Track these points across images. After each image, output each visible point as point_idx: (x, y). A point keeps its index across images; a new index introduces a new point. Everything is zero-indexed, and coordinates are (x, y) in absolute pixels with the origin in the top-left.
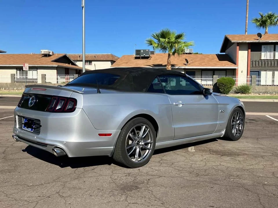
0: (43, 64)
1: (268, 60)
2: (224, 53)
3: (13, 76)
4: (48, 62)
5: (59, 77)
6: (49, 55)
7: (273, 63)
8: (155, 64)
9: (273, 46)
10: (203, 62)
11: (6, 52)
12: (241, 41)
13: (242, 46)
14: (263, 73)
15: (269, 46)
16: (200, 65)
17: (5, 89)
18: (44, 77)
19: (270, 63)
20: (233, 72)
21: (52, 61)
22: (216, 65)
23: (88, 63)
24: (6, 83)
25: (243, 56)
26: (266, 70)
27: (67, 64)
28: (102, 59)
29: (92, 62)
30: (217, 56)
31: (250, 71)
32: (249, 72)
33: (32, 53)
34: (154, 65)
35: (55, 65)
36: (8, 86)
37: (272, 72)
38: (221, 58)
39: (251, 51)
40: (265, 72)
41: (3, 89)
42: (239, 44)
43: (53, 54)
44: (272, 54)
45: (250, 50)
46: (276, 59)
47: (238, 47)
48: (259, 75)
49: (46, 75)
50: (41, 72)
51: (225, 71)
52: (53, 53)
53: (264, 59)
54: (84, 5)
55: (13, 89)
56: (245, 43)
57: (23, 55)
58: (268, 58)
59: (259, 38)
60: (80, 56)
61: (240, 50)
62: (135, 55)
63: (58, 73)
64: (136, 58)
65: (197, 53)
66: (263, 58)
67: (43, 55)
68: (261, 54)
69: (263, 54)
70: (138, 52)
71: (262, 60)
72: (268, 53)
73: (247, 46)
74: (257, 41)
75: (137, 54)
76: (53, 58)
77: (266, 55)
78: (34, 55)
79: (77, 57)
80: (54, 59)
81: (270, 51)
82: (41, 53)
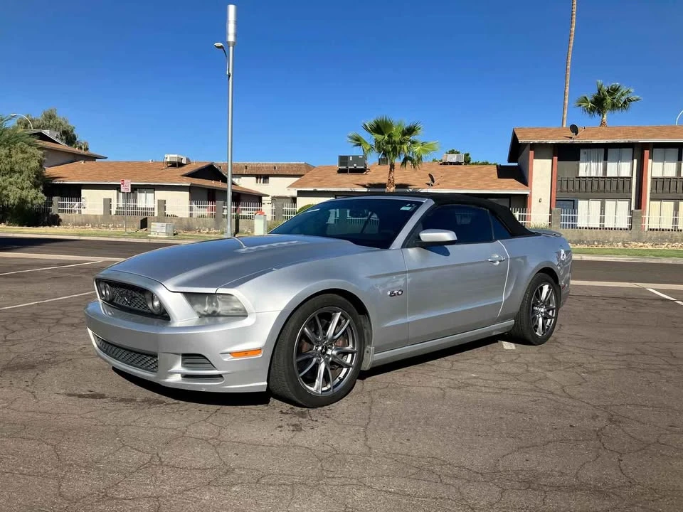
0: (165, 181)
1: (592, 177)
2: (516, 164)
3: (108, 203)
4: (176, 177)
5: (194, 205)
6: (180, 165)
7: (602, 184)
8: (372, 183)
9: (603, 150)
10: (465, 181)
11: (106, 158)
12: (536, 142)
13: (541, 150)
14: (582, 204)
15: (594, 151)
16: (459, 186)
17: (92, 227)
18: (162, 204)
19: (595, 183)
20: (523, 201)
21: (183, 176)
22: (488, 187)
23: (262, 179)
24: (96, 215)
25: (541, 170)
26: (587, 199)
27: (213, 182)
28: (288, 173)
29: (270, 178)
30: (498, 169)
31: (557, 200)
32: (554, 201)
33: (150, 160)
34: (370, 184)
35: (187, 182)
36: (98, 221)
37: (600, 202)
38: (503, 172)
39: (559, 160)
40: (587, 202)
41: (90, 226)
42: (533, 146)
43: (189, 162)
44: (601, 165)
45: (555, 158)
46: (608, 175)
47: (532, 153)
48: (575, 207)
49: (165, 201)
50: (160, 195)
51: (508, 200)
52: (187, 159)
53: (584, 176)
54: (231, 72)
55: (107, 227)
56: (546, 145)
57: (134, 164)
58: (593, 174)
59: (572, 135)
60: (246, 167)
61: (535, 157)
62: (337, 167)
63: (192, 199)
64: (340, 171)
65: (487, 164)
66: (582, 174)
67: (169, 165)
68: (578, 165)
69: (582, 165)
70: (343, 160)
71: (579, 178)
72: (593, 165)
73: (550, 152)
74: (569, 141)
75: (341, 164)
76: (187, 170)
77: (588, 168)
78: (154, 163)
79: (242, 168)
80: (186, 172)
81: (597, 160)
82: (165, 160)
